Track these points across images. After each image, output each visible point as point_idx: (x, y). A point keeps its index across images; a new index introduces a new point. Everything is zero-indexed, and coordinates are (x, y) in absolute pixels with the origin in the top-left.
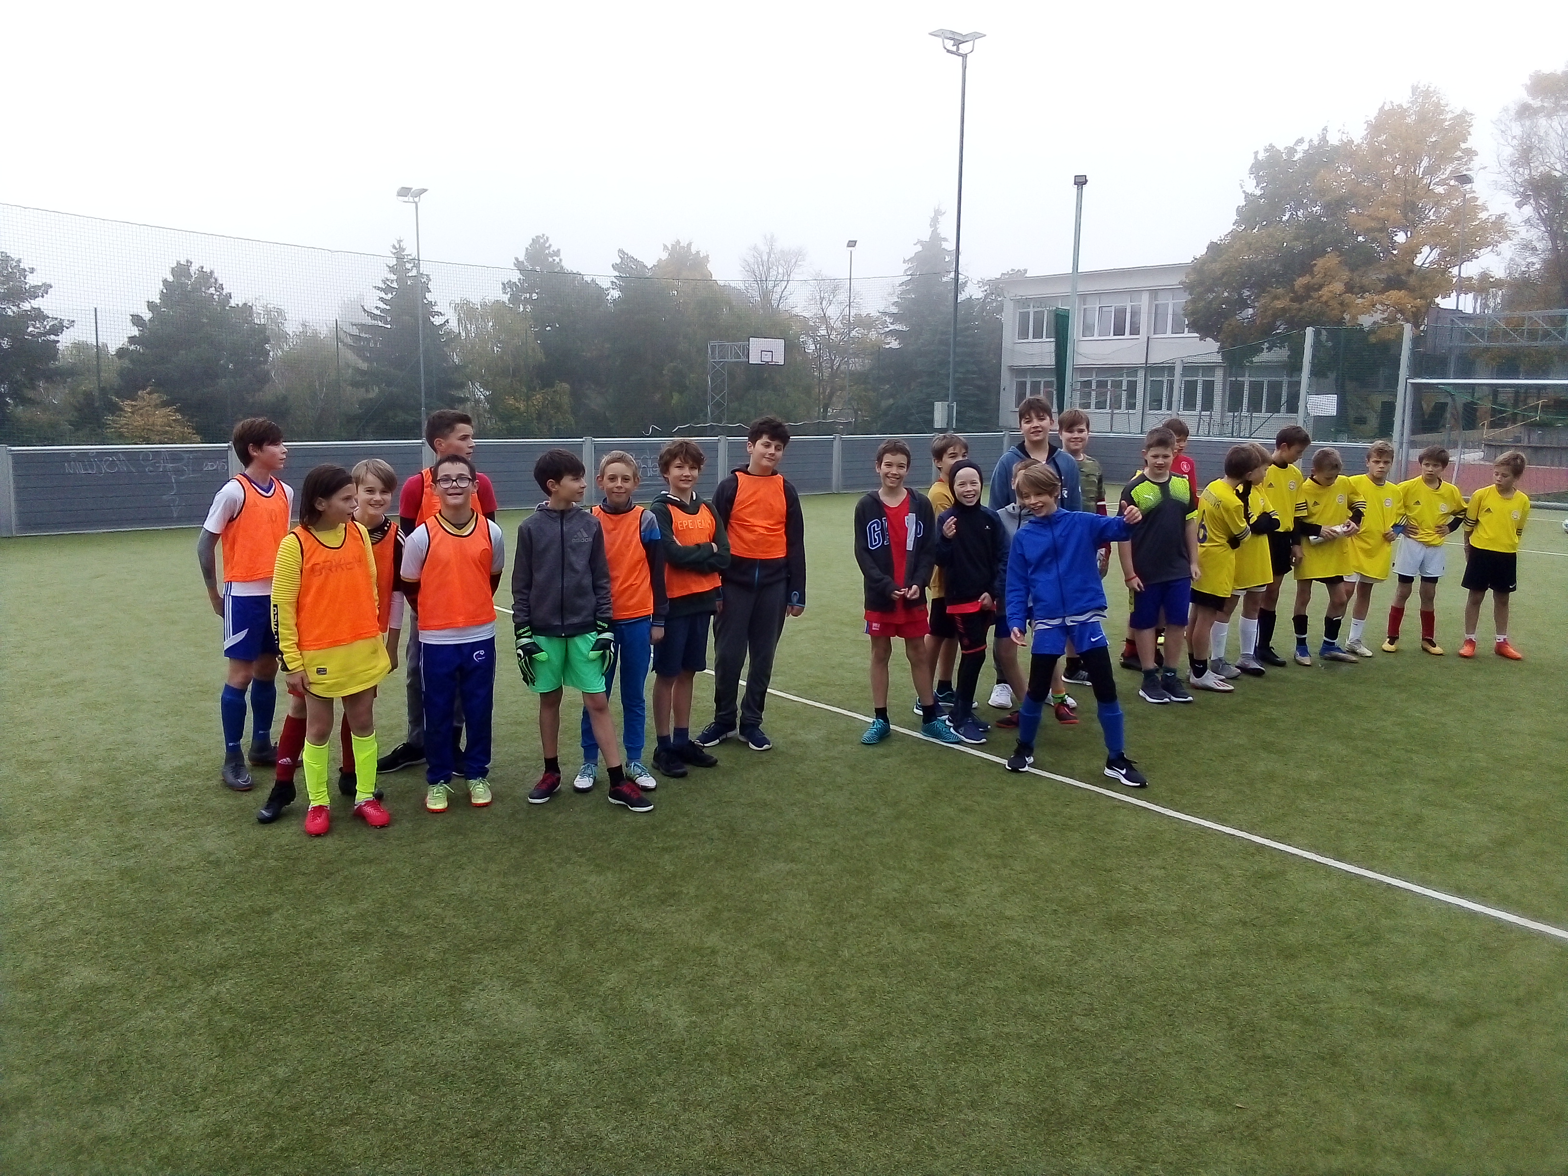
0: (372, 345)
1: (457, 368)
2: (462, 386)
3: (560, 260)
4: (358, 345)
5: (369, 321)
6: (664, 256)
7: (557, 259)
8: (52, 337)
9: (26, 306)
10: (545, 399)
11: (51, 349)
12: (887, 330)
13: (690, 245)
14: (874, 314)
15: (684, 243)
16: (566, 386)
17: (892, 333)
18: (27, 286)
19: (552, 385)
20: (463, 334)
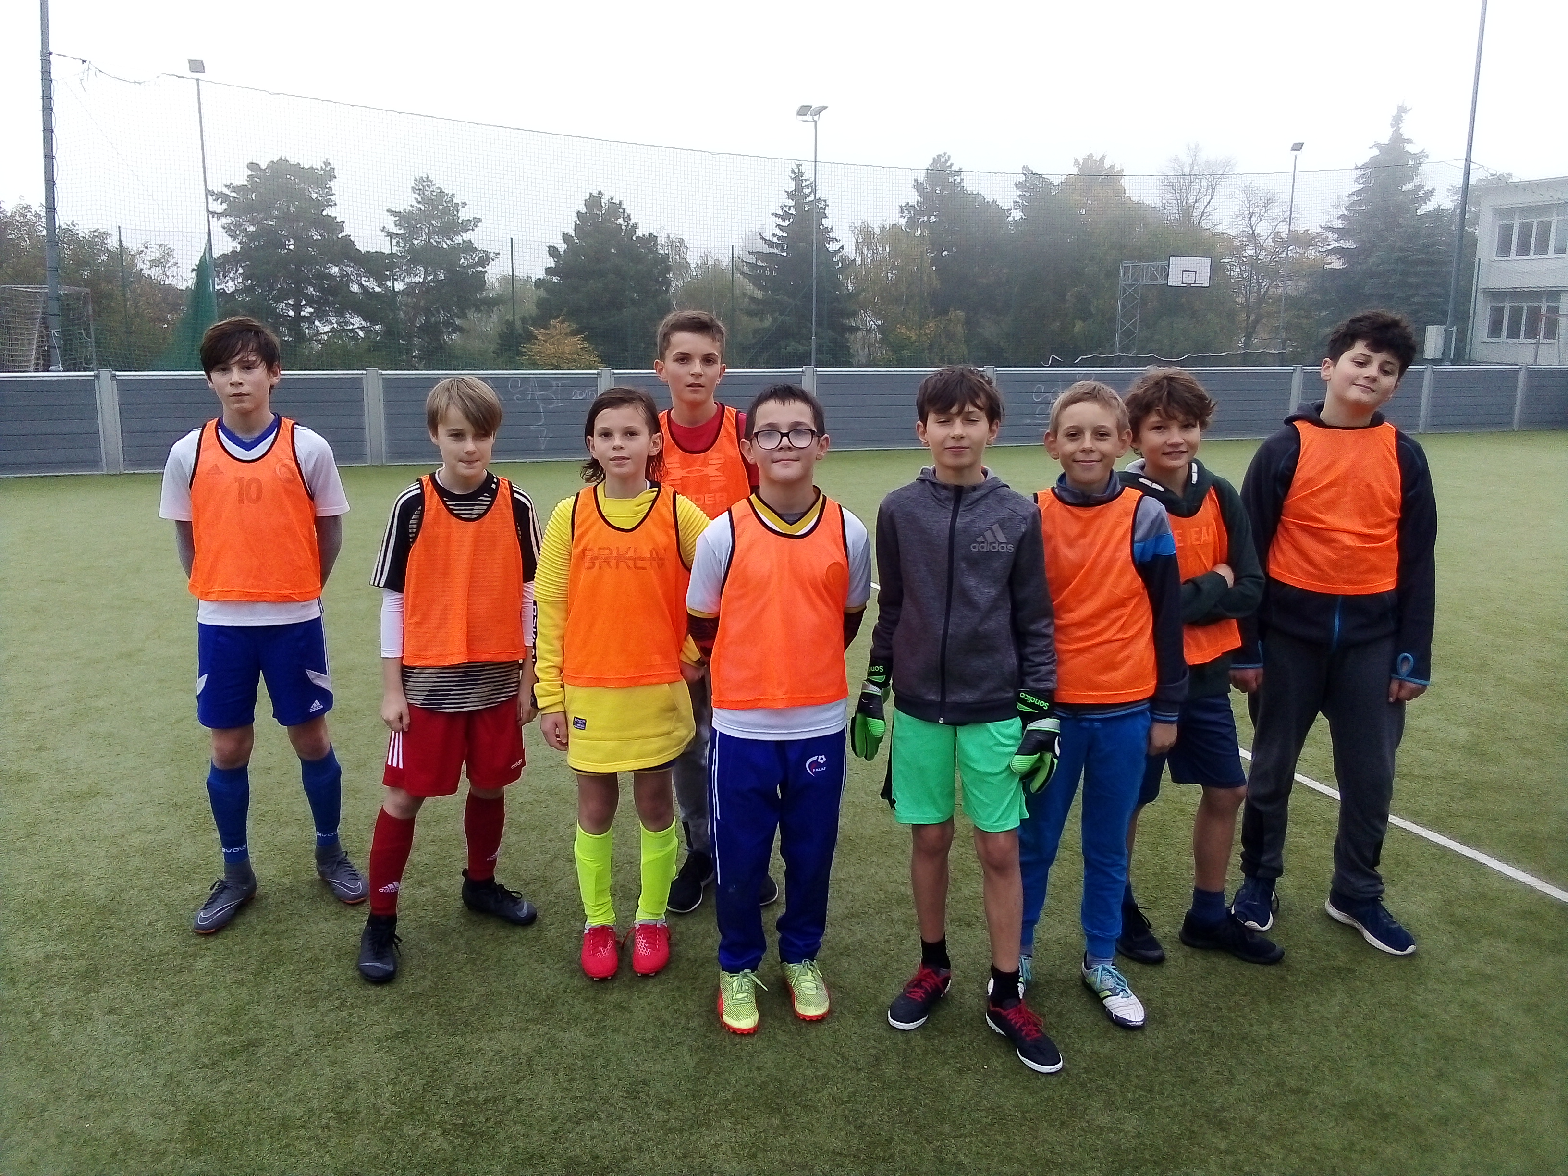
0: (767, 273)
1: (850, 295)
2: (854, 314)
3: (962, 180)
4: (755, 274)
5: (766, 249)
6: (1075, 171)
7: (958, 179)
8: (480, 269)
9: (458, 239)
10: (937, 326)
11: (479, 281)
12: (1329, 248)
13: (1103, 158)
14: (1314, 229)
15: (1097, 157)
16: (961, 314)
17: (1334, 251)
18: (460, 221)
19: (946, 313)
20: (859, 261)
